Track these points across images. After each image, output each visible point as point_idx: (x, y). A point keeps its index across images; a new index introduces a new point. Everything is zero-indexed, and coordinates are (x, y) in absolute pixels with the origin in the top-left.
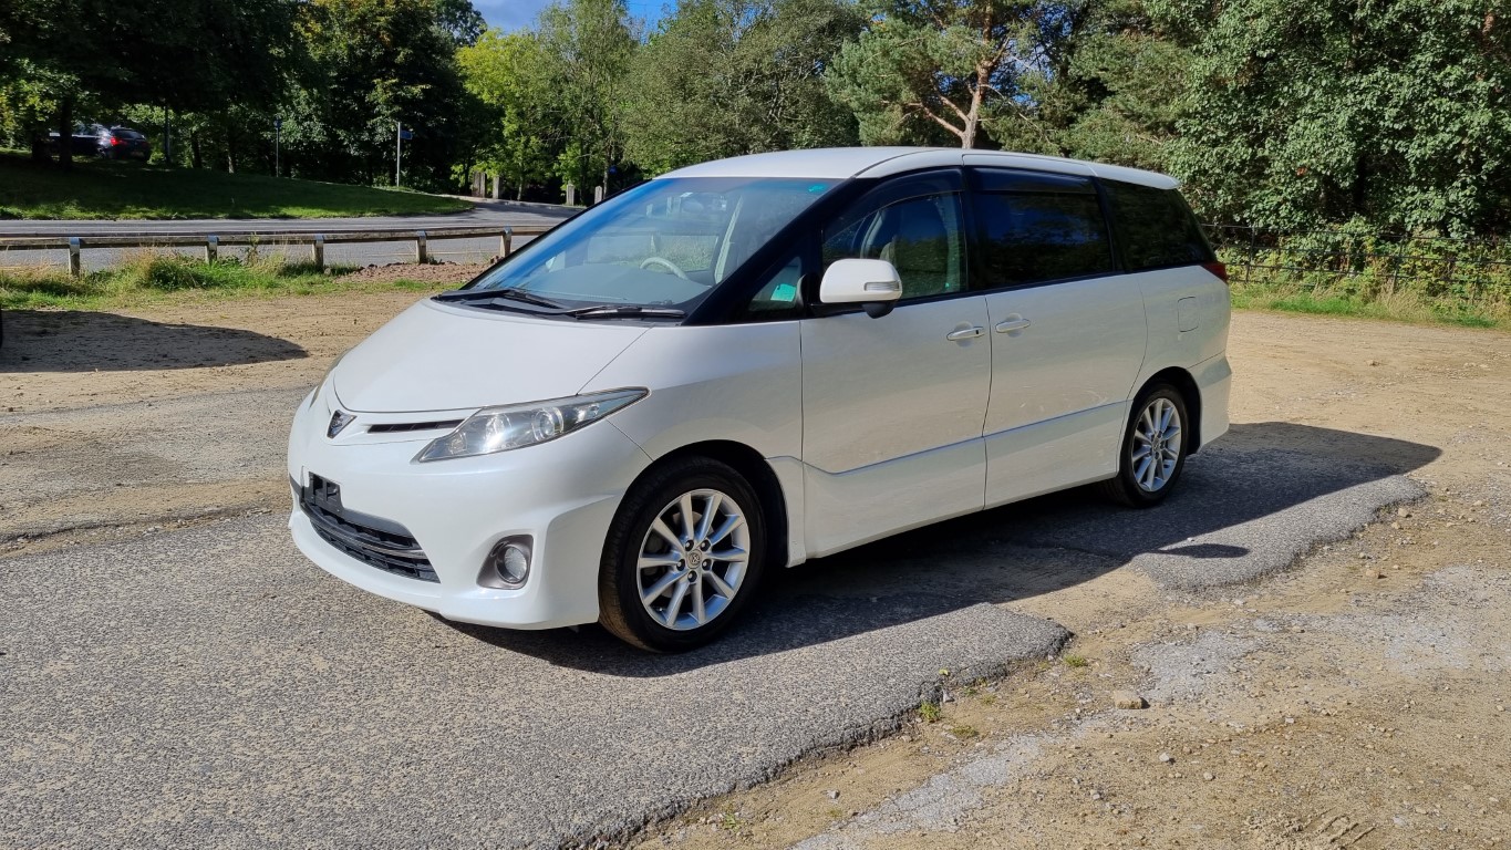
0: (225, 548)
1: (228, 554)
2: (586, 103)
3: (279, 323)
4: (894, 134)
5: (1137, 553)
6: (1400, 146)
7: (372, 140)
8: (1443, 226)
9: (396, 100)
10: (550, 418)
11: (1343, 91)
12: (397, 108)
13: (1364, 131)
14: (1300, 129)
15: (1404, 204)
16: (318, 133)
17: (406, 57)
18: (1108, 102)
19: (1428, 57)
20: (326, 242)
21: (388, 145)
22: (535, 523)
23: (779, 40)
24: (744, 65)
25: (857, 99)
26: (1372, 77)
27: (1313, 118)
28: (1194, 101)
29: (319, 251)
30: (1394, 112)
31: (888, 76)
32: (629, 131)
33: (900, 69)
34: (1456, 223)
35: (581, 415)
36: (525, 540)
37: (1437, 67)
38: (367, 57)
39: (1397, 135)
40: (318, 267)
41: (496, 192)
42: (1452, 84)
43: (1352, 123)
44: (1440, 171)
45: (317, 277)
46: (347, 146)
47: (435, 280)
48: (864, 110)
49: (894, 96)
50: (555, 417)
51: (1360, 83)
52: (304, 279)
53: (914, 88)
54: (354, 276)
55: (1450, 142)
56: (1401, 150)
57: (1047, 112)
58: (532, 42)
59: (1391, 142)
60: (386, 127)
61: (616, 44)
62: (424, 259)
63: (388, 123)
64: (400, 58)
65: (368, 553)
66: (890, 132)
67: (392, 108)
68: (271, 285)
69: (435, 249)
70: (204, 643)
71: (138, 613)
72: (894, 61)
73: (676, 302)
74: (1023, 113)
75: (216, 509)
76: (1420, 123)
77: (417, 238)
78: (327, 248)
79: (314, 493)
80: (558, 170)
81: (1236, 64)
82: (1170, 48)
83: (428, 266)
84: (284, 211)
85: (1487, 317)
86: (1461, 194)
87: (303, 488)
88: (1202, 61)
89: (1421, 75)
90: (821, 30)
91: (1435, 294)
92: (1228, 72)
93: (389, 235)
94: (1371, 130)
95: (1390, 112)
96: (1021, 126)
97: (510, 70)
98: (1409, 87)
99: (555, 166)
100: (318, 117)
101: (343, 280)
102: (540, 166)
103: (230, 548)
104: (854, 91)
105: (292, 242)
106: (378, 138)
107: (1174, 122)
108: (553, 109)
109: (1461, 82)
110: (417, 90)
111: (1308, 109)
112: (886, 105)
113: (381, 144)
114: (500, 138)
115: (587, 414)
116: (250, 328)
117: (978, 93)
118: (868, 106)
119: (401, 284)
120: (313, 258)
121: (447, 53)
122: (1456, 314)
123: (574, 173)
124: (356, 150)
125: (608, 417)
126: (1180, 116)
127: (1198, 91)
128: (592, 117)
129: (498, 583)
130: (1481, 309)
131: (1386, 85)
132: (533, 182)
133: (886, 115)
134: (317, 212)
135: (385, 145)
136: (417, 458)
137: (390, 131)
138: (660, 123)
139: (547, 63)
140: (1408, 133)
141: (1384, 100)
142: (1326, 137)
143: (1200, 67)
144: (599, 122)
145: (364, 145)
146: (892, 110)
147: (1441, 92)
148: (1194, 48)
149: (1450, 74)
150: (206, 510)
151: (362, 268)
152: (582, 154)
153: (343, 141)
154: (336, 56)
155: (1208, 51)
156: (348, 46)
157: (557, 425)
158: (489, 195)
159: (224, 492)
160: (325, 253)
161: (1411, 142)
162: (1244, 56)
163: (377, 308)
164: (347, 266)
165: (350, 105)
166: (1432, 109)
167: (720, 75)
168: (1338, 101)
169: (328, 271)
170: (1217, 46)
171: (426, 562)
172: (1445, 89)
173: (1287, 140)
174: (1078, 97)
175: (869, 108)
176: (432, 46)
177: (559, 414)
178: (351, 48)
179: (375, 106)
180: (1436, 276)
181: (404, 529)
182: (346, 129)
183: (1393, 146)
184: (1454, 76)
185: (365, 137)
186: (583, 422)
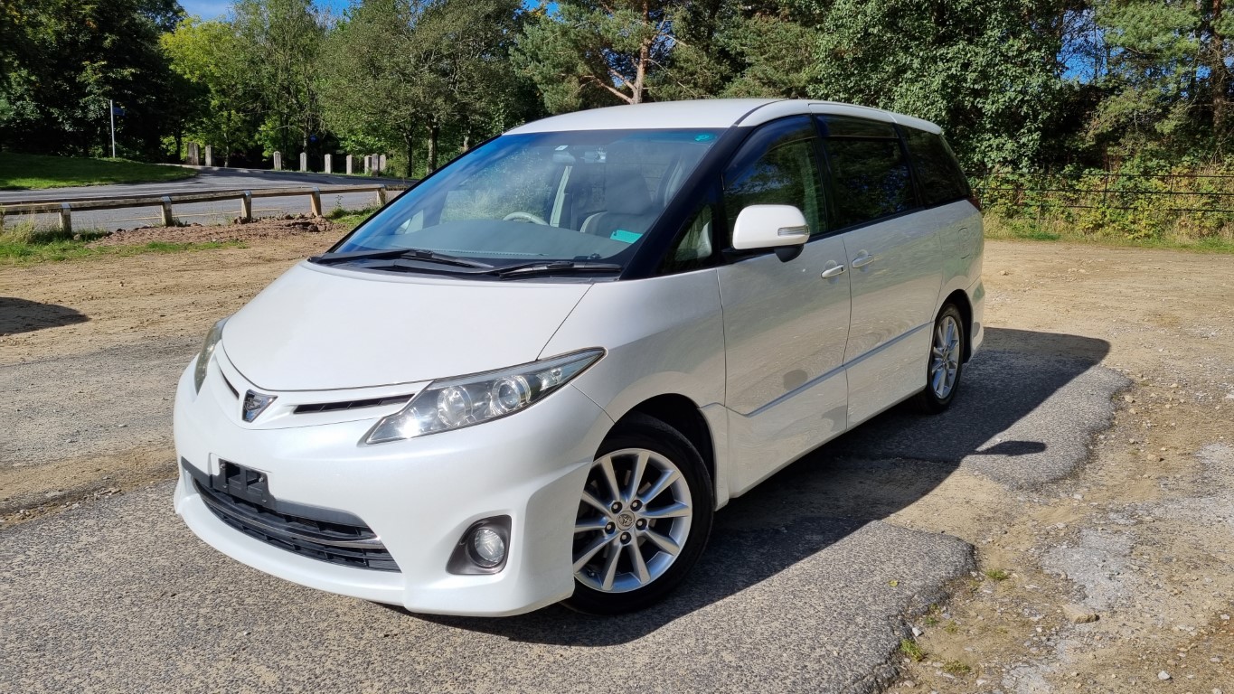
0: (90, 539)
1: (98, 546)
2: (283, 81)
3: (44, 289)
4: (574, 101)
5: (963, 457)
6: (979, 102)
7: (86, 117)
8: (1015, 164)
9: (107, 80)
10: (514, 386)
11: (934, 60)
12: (108, 88)
13: (952, 89)
14: (904, 90)
15: (983, 147)
16: (30, 109)
17: (113, 41)
18: (748, 72)
19: (997, 33)
20: (73, 209)
21: (102, 121)
22: (513, 503)
23: (452, 24)
24: (425, 46)
25: (540, 73)
26: (955, 48)
27: (913, 81)
28: (820, 69)
29: (67, 219)
30: (975, 75)
31: (565, 53)
32: (327, 105)
33: (577, 47)
34: (1025, 162)
35: (545, 384)
36: (501, 523)
37: (1003, 39)
38: (74, 42)
39: (976, 93)
40: (67, 234)
41: (208, 160)
42: (1015, 53)
43: (944, 85)
44: (1010, 122)
45: (67, 243)
46: (62, 122)
47: (185, 241)
48: (546, 82)
49: (570, 69)
50: (519, 384)
51: (947, 53)
52: (55, 245)
53: (588, 62)
54: (104, 241)
55: (1015, 99)
56: (980, 106)
57: (700, 80)
58: (230, 29)
59: (972, 99)
60: (97, 105)
61: (306, 30)
62: (170, 222)
63: (99, 101)
64: (107, 43)
65: (300, 543)
66: (570, 99)
67: (103, 87)
68: (24, 254)
69: (179, 212)
70: (117, 664)
71: (21, 635)
72: (571, 40)
73: (604, 256)
74: (681, 82)
75: (58, 493)
76: (992, 84)
77: (162, 203)
78: (75, 216)
79: (227, 482)
80: (260, 140)
81: (852, 39)
82: (796, 28)
83: (175, 228)
84: (13, 183)
85: (1051, 232)
86: (1030, 139)
87: (211, 476)
88: (827, 37)
89: (991, 47)
90: (488, 17)
91: (1011, 217)
92: (845, 45)
93: (134, 201)
94: (957, 90)
95: (971, 76)
96: (681, 92)
97: (210, 53)
98: (984, 56)
99: (257, 136)
100: (30, 96)
101: (93, 245)
102: (243, 136)
103: (95, 539)
104: (536, 66)
105: (40, 211)
106: (91, 115)
107: (804, 87)
108: (253, 87)
109: (1020, 53)
110: (127, 72)
111: (909, 75)
112: (564, 78)
113: (95, 120)
114: (207, 112)
115: (551, 381)
116: (15, 295)
117: (641, 66)
118: (549, 79)
119: (154, 246)
120: (61, 225)
121: (152, 37)
122: (1028, 231)
123: (274, 141)
124: (70, 126)
125: (572, 382)
126: (809, 82)
127: (824, 61)
128: (289, 93)
129: (470, 568)
130: (1044, 226)
131: (966, 54)
132: (238, 151)
133: (565, 85)
134: (45, 183)
135: (98, 121)
136: (364, 440)
137: (102, 108)
138: (354, 97)
139: (244, 48)
140: (983, 93)
141: (965, 66)
142: (926, 97)
143: (825, 41)
144: (296, 97)
145: (77, 122)
146: (570, 82)
147: (1006, 59)
148: (818, 27)
149: (1013, 46)
150: (48, 496)
151: (111, 233)
152: (282, 124)
153: (58, 118)
154: (44, 41)
155: (829, 29)
156: (55, 31)
157: (523, 394)
158: (202, 162)
159: (59, 472)
160: (72, 221)
161: (987, 99)
162: (858, 33)
163: (137, 270)
164: (96, 232)
165: (61, 86)
166: (1000, 73)
167: (406, 55)
168: (933, 67)
169: (77, 237)
170: (836, 25)
171: (384, 551)
172: (1009, 57)
173: (894, 99)
174: (723, 68)
175: (550, 81)
176: (137, 32)
177: (522, 380)
178: (59, 34)
179: (87, 86)
180: (1010, 202)
181: (356, 518)
182: (60, 107)
183: (973, 103)
184: (1016, 47)
185: (79, 114)
186: (548, 390)
